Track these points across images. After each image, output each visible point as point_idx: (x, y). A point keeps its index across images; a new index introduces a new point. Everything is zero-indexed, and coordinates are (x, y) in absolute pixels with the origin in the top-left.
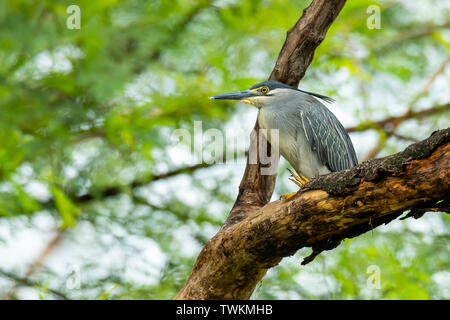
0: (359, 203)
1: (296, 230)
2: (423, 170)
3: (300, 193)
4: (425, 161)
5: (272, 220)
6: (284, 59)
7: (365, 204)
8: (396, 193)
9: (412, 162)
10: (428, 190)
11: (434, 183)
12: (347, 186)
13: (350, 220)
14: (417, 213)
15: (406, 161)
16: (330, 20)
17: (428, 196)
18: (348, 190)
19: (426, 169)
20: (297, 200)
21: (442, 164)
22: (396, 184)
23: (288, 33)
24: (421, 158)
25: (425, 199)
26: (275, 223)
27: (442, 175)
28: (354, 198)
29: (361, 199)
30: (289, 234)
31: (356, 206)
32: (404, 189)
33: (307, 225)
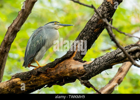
0: (31, 82)
1: (10, 91)
2: (52, 71)
3: (12, 79)
5: (2, 88)
6: (7, 36)
7: (33, 82)
8: (43, 79)
9: (49, 69)
10: (54, 78)
11: (56, 75)
12: (27, 77)
13: (28, 88)
14: (50, 86)
15: (46, 69)
16: (22, 24)
17: (54, 80)
18: (27, 78)
19: (53, 71)
20: (11, 81)
21: (59, 69)
22: (43, 76)
23: (8, 28)
24: (52, 68)
25: (52, 81)
26: (3, 89)
27: (59, 73)
28: (29, 80)
29: (32, 81)
30: (8, 92)
32: (46, 77)
33: (14, 89)
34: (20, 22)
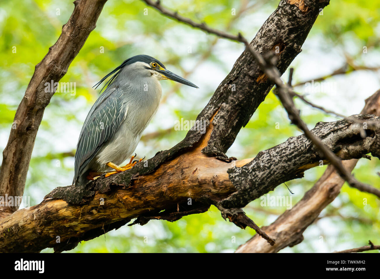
0: (94, 211)
1: (40, 233)
2: (149, 184)
3: (44, 202)
4: (150, 177)
5: (20, 225)
6: (32, 89)
7: (99, 212)
8: (125, 203)
9: (140, 177)
10: (153, 201)
11: (157, 195)
12: (84, 198)
13: (86, 225)
14: (142, 220)
15: (133, 177)
16: (71, 57)
17: (152, 206)
18: (84, 201)
19: (151, 183)
20: (42, 208)
21: (164, 180)
22: (125, 196)
23: (36, 67)
24: (147, 175)
25: (149, 209)
26: (23, 227)
27: (164, 189)
28: (90, 207)
29: (96, 208)
30: (34, 236)
31: (91, 214)
32: (132, 200)
33: (50, 229)
34: (68, 53)
